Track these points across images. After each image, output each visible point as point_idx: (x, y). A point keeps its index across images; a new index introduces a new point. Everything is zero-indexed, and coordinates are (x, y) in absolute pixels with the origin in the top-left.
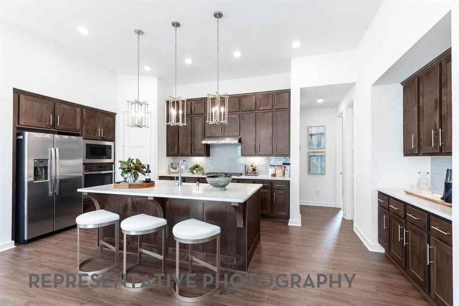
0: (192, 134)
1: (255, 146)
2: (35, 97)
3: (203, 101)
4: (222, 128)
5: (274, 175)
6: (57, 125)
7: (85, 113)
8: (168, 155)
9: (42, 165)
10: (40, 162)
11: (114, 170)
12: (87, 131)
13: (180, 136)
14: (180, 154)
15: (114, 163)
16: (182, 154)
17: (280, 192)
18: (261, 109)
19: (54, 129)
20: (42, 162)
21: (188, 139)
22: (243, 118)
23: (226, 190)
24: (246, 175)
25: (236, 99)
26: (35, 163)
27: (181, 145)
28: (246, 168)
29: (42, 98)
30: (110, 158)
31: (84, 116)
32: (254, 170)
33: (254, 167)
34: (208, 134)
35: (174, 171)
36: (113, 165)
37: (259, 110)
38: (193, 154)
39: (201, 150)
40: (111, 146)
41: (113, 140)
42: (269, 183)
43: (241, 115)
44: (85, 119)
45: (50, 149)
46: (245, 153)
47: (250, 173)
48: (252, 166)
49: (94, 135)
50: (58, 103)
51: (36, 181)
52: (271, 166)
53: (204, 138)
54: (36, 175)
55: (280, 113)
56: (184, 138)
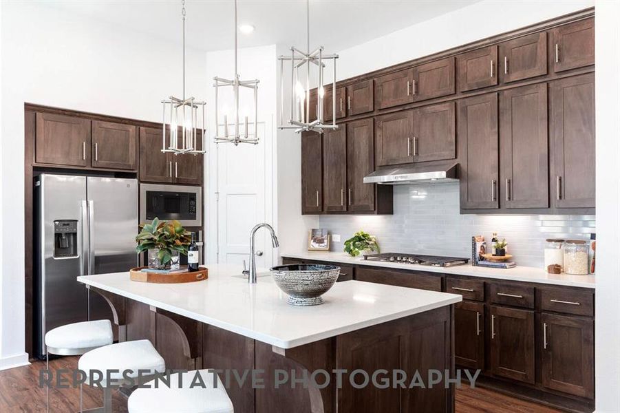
0: (349, 161)
1: (498, 184)
2: (59, 114)
3: (371, 81)
4: (411, 141)
5: (557, 269)
6: (95, 160)
7: (143, 134)
8: (306, 211)
9: (68, 230)
10: (64, 225)
11: (203, 241)
12: (148, 167)
13: (326, 168)
14: (325, 210)
15: (202, 228)
16: (329, 208)
17: (565, 321)
18: (513, 78)
19: (92, 167)
20: (68, 225)
21: (341, 174)
22: (465, 110)
23: (322, 302)
24: (476, 264)
25: (444, 63)
26: (56, 227)
27: (326, 188)
28: (474, 245)
29: (71, 115)
30: (194, 218)
31: (143, 140)
32: (501, 251)
33: (500, 243)
34: (380, 160)
35: (316, 246)
36: (200, 232)
37: (508, 84)
38: (351, 209)
39: (366, 198)
40: (195, 194)
41: (200, 182)
42: (528, 290)
43: (459, 102)
44: (145, 145)
45: (80, 202)
46: (470, 205)
47: (490, 260)
48: (494, 240)
49: (162, 174)
50: (96, 121)
51: (59, 256)
52: (550, 240)
53: (375, 168)
54: (59, 248)
55: (573, 81)
56: (334, 172)
